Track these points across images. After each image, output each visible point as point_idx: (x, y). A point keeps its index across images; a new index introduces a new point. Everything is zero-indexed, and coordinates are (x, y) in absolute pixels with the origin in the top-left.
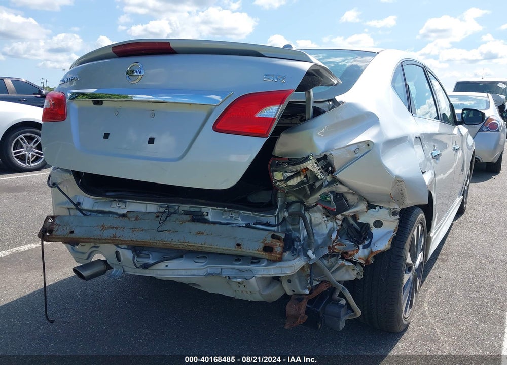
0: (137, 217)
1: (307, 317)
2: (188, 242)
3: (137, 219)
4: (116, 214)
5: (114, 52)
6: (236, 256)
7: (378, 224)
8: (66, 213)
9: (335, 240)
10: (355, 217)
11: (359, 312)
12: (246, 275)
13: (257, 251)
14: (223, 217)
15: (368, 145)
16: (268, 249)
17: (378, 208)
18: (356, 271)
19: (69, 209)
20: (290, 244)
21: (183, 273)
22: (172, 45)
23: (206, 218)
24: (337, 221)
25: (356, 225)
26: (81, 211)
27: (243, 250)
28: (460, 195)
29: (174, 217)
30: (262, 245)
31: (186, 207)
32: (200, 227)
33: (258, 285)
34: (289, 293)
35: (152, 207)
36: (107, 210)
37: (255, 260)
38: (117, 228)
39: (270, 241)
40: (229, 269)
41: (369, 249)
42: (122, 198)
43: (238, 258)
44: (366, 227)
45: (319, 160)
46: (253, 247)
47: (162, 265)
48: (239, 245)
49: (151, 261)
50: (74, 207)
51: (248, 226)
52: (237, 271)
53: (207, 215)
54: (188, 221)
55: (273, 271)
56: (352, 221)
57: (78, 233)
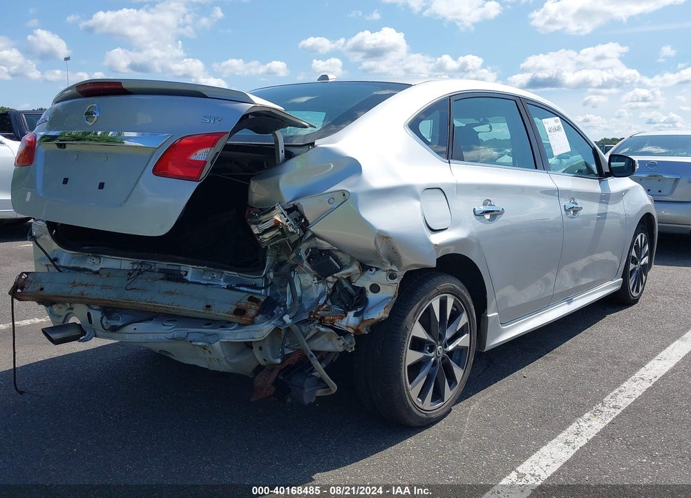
0: (110, 273)
1: (274, 389)
2: (155, 302)
3: (108, 276)
4: (91, 271)
5: (79, 92)
6: (208, 320)
7: (375, 288)
8: (45, 269)
9: (323, 305)
10: (349, 279)
11: (334, 387)
12: (210, 339)
13: (227, 313)
14: (204, 277)
15: (344, 195)
16: (240, 312)
17: (374, 270)
18: (341, 341)
19: (47, 265)
20: (268, 308)
21: (151, 337)
22: (124, 86)
23: (185, 278)
24: (328, 284)
25: (350, 289)
26: (57, 268)
27: (212, 312)
28: (616, 277)
29: (147, 274)
30: (234, 307)
31: (164, 265)
32: (172, 286)
33: (223, 351)
34: (263, 363)
35: (126, 264)
36: (82, 266)
37: (225, 324)
38: (86, 285)
39: (244, 303)
40: (194, 332)
41: (361, 317)
42: (97, 254)
43: (209, 322)
44: (362, 291)
45: (289, 211)
46: (223, 309)
47: (130, 328)
48: (208, 307)
49: (119, 323)
50: (51, 264)
51: (229, 288)
52: (203, 335)
53: (186, 275)
54: (161, 279)
55: (241, 335)
56: (346, 285)
57: (49, 290)
